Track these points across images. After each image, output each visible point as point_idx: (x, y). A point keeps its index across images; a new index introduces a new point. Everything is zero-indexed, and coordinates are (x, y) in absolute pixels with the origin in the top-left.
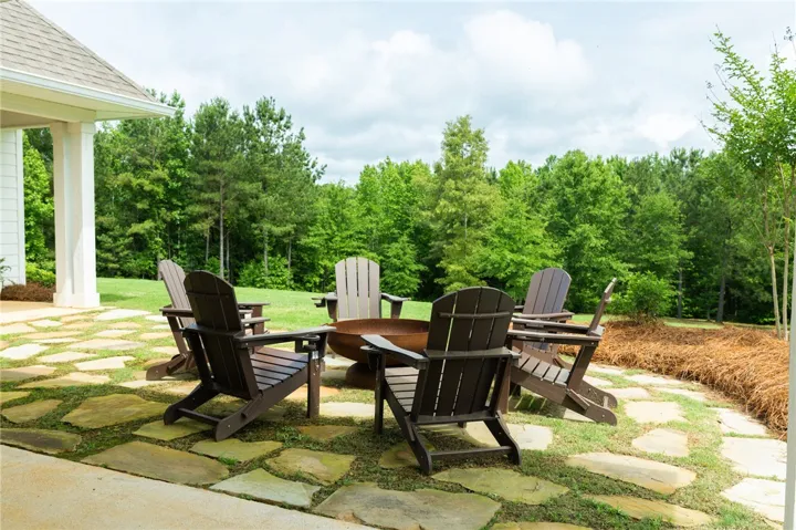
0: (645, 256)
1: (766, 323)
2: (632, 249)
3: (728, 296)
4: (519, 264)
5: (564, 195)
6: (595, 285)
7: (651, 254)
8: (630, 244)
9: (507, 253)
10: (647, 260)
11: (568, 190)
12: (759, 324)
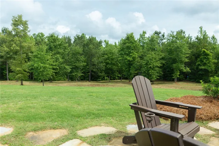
0: (74, 64)
1: (98, 81)
2: (70, 62)
3: (91, 74)
4: (45, 68)
5: (50, 45)
6: (60, 73)
7: (76, 64)
8: (70, 61)
9: (40, 64)
10: (75, 65)
11: (52, 44)
12: (97, 81)
